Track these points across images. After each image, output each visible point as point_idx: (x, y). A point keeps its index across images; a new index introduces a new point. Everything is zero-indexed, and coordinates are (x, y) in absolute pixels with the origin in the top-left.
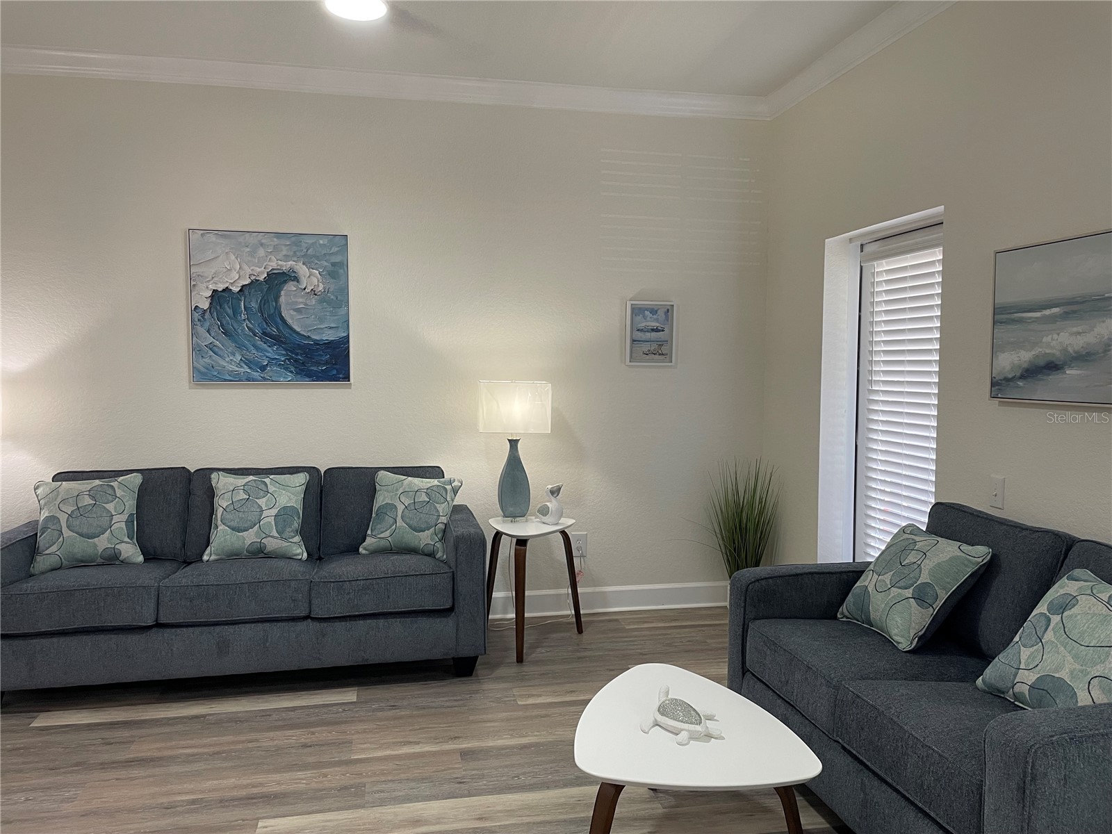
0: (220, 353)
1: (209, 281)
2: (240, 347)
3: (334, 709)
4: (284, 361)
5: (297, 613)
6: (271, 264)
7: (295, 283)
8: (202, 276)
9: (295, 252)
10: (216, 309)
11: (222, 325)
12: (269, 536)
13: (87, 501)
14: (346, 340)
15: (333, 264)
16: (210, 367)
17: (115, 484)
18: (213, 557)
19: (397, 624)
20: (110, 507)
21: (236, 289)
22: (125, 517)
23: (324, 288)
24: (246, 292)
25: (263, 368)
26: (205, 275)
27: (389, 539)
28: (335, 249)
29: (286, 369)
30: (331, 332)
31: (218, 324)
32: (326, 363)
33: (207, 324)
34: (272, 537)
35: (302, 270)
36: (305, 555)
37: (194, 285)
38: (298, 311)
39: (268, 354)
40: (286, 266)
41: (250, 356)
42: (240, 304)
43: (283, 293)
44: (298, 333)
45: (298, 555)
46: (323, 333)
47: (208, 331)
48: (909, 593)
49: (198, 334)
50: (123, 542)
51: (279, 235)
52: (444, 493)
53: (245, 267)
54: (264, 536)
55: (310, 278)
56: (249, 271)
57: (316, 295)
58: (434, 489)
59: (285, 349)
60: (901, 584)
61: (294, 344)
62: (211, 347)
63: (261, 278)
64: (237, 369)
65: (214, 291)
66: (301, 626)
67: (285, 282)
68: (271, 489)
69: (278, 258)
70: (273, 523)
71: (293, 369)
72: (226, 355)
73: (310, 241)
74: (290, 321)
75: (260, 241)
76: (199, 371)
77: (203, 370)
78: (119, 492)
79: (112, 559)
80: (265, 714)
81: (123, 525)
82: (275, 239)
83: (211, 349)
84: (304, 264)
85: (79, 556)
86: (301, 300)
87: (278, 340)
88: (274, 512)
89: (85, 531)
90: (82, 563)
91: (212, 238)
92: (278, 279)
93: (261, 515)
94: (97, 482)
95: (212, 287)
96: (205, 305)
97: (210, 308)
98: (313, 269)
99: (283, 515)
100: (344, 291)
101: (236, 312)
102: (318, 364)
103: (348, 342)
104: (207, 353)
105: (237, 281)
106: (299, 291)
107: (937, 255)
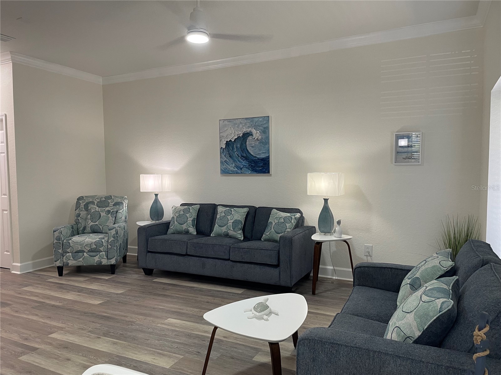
0: (228, 164)
1: (225, 138)
2: (234, 161)
3: (230, 294)
4: (248, 166)
5: (225, 257)
6: (244, 130)
7: (251, 136)
9: (251, 125)
10: (227, 148)
11: (229, 154)
12: (230, 230)
13: (182, 213)
14: (268, 157)
15: (264, 128)
16: (226, 169)
17: (191, 208)
18: (213, 235)
19: (258, 268)
20: (188, 215)
21: (233, 140)
22: (192, 219)
23: (261, 137)
24: (236, 141)
25: (241, 169)
26: (224, 136)
27: (269, 235)
28: (265, 122)
29: (248, 169)
30: (263, 154)
32: (262, 167)
33: (225, 154)
34: (231, 230)
35: (254, 131)
36: (242, 238)
37: (221, 140)
38: (252, 147)
39: (243, 164)
40: (248, 130)
41: (237, 164)
42: (234, 146)
43: (247, 140)
44: (252, 155)
45: (240, 238)
46: (261, 155)
47: (225, 156)
50: (190, 227)
51: (246, 119)
52: (291, 219)
53: (236, 132)
54: (228, 229)
55: (256, 134)
56: (237, 133)
57: (258, 140)
58: (287, 217)
59: (248, 162)
61: (251, 159)
62: (226, 161)
63: (241, 135)
64: (233, 169)
65: (227, 141)
66: (227, 262)
67: (249, 136)
68: (233, 213)
69: (246, 127)
70: (231, 225)
71: (251, 169)
72: (230, 164)
73: (256, 120)
74: (250, 151)
75: (241, 122)
76: (222, 170)
77: (223, 170)
78: (191, 211)
79: (187, 232)
80: (210, 291)
81: (191, 221)
82: (245, 121)
84: (254, 129)
85: (178, 230)
86: (253, 143)
87: (246, 158)
88: (232, 221)
89: (180, 222)
90: (179, 233)
91: (226, 122)
92: (246, 135)
93: (228, 222)
94: (186, 207)
95: (226, 140)
96: (224, 147)
97: (225, 147)
98: (257, 130)
99: (236, 223)
100: (268, 138)
101: (233, 149)
102: (259, 167)
103: (269, 158)
104: (225, 164)
105: (233, 137)
106: (253, 139)
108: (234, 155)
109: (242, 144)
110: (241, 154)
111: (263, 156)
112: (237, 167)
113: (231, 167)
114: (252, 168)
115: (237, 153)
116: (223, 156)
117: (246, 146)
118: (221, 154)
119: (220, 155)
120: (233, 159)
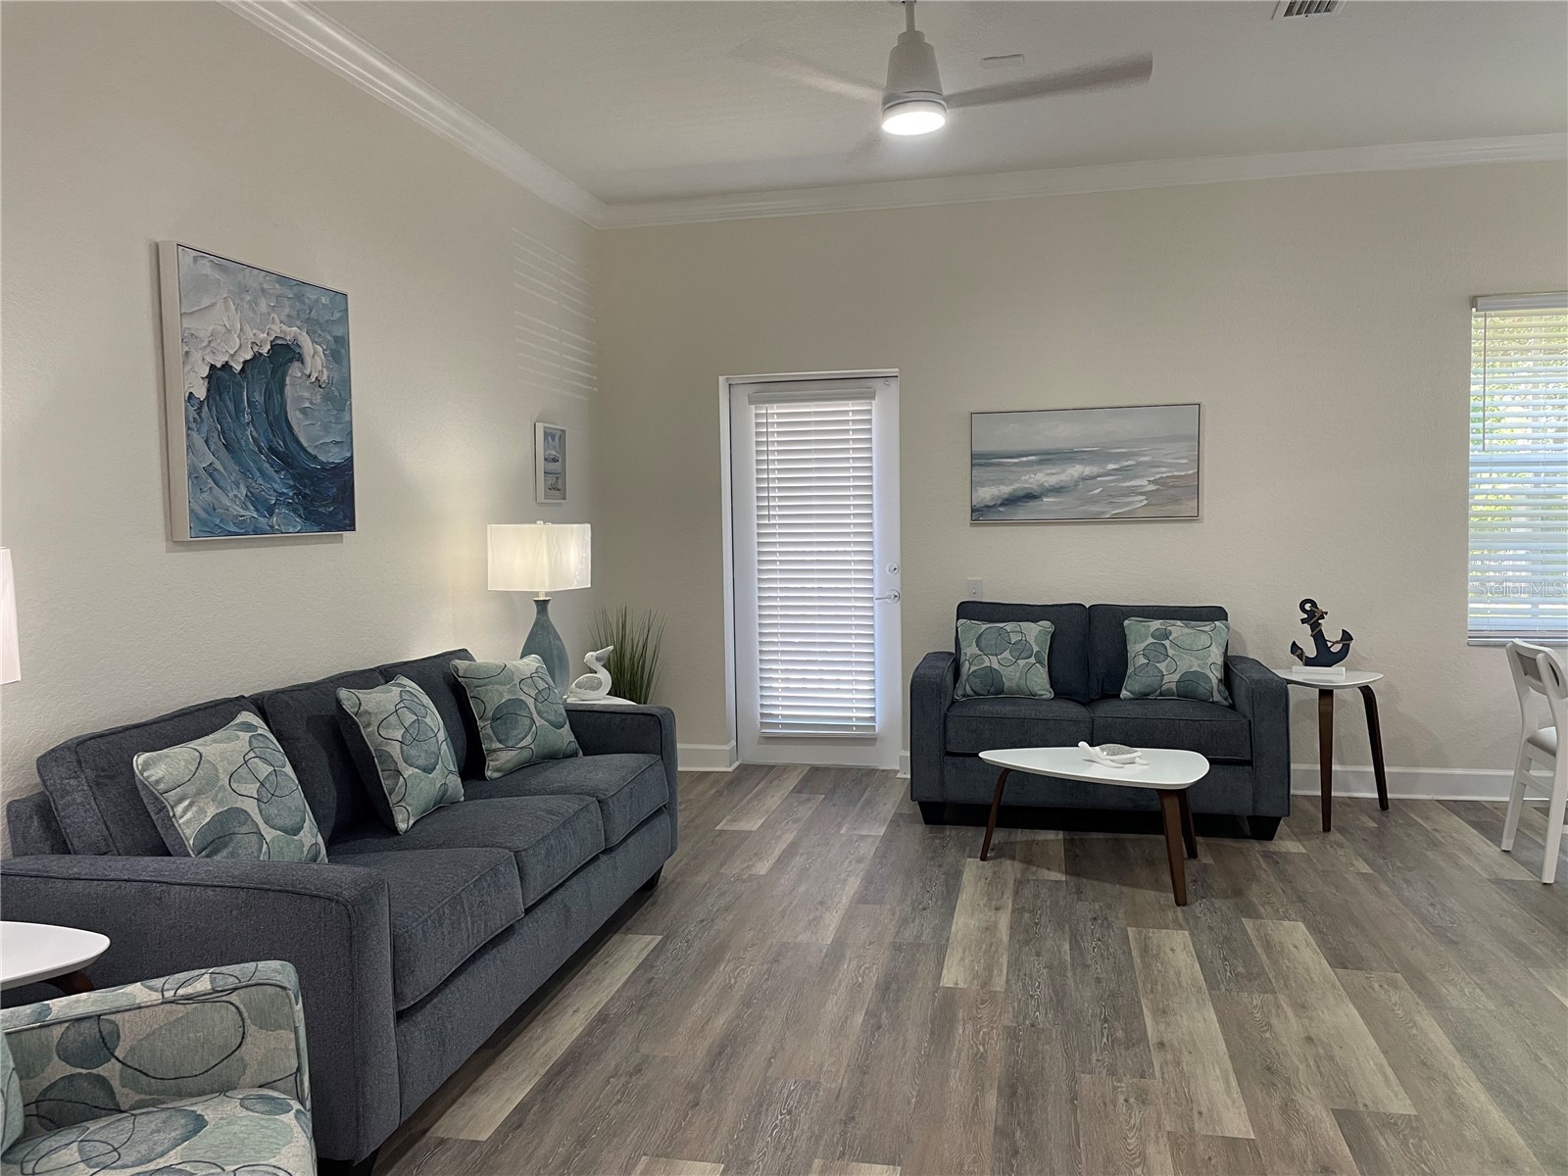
0: (221, 483)
1: (205, 347)
2: (245, 472)
6: (274, 326)
7: (298, 363)
8: (196, 338)
9: (297, 311)
10: (215, 400)
13: (265, 769)
15: (334, 338)
16: (210, 510)
21: (238, 367)
23: (328, 377)
24: (249, 372)
26: (201, 334)
28: (335, 314)
29: (295, 511)
30: (336, 449)
31: (217, 429)
32: (334, 501)
35: (307, 345)
37: (187, 353)
38: (303, 411)
39: (276, 486)
40: (288, 332)
42: (242, 395)
43: (288, 379)
44: (304, 449)
46: (329, 452)
47: (206, 442)
48: (1032, 660)
49: (194, 445)
51: (283, 279)
53: (247, 328)
55: (315, 359)
56: (250, 334)
57: (320, 386)
59: (294, 478)
60: (1024, 655)
62: (210, 471)
63: (263, 350)
64: (243, 512)
65: (212, 367)
67: (291, 360)
69: (281, 317)
72: (229, 488)
73: (312, 294)
75: (261, 284)
76: (198, 518)
77: (203, 515)
82: (278, 286)
83: (210, 475)
84: (306, 332)
86: (305, 394)
91: (205, 265)
92: (284, 354)
95: (209, 359)
96: (201, 393)
97: (207, 397)
98: (317, 343)
100: (346, 382)
101: (239, 410)
103: (351, 468)
105: (236, 352)
106: (305, 378)
107: (850, 406)
108: (243, 444)
109: (268, 396)
110: (269, 441)
111: (334, 457)
112: (254, 499)
113: (233, 502)
114: (305, 509)
115: (255, 434)
116: (199, 441)
117: (283, 405)
118: (189, 428)
119: (188, 435)
120: (239, 463)
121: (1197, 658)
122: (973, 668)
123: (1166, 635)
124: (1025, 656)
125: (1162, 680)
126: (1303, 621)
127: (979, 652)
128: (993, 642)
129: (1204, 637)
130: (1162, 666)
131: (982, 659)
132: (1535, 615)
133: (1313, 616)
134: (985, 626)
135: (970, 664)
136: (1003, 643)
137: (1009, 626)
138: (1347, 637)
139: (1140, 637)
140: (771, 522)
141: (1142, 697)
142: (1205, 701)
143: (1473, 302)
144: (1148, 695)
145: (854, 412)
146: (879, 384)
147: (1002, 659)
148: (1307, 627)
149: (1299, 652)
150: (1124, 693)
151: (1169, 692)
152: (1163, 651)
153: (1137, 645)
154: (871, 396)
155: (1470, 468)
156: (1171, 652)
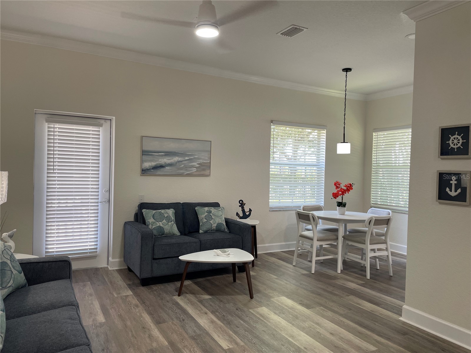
107: (91, 128)
121: (220, 219)
122: (153, 227)
123: (210, 212)
124: (170, 221)
125: (212, 226)
126: (240, 206)
127: (155, 221)
128: (159, 217)
129: (220, 212)
130: (211, 222)
131: (156, 223)
132: (279, 203)
133: (242, 204)
134: (154, 212)
135: (152, 225)
136: (162, 217)
137: (163, 211)
138: (250, 210)
139: (202, 213)
140: (54, 172)
141: (206, 232)
142: (223, 232)
143: (272, 122)
144: (208, 231)
145: (93, 131)
146: (102, 121)
147: (163, 223)
148: (241, 208)
149: (238, 215)
150: (201, 231)
151: (214, 230)
152: (210, 217)
153: (202, 216)
154: (100, 125)
155: (270, 165)
156: (213, 217)
